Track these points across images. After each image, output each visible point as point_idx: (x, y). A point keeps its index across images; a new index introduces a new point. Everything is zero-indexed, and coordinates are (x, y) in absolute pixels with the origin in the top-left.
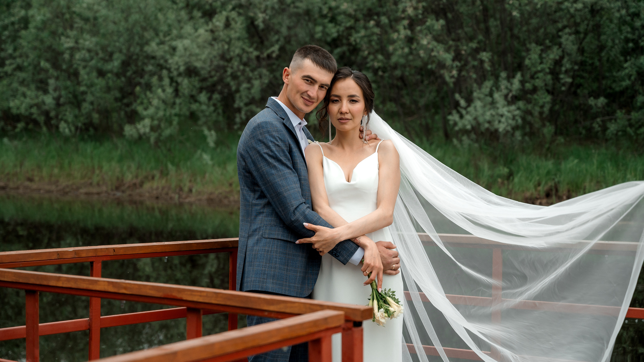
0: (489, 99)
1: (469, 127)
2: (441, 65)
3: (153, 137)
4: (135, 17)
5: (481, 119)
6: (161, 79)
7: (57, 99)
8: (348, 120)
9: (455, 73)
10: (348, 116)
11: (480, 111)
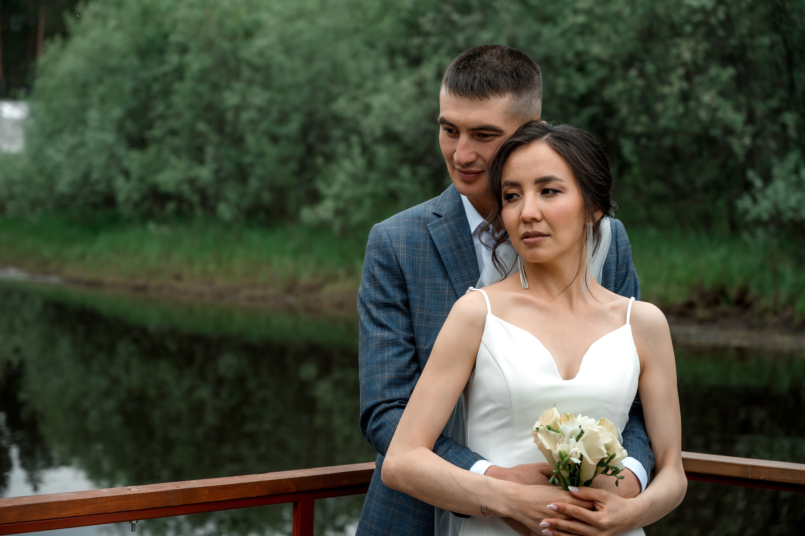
0: (794, 178)
1: (765, 217)
2: (729, 131)
3: (337, 224)
4: (320, 65)
5: (782, 206)
6: (349, 146)
7: (217, 172)
8: (541, 238)
9: (747, 141)
10: (542, 227)
11: (782, 194)
